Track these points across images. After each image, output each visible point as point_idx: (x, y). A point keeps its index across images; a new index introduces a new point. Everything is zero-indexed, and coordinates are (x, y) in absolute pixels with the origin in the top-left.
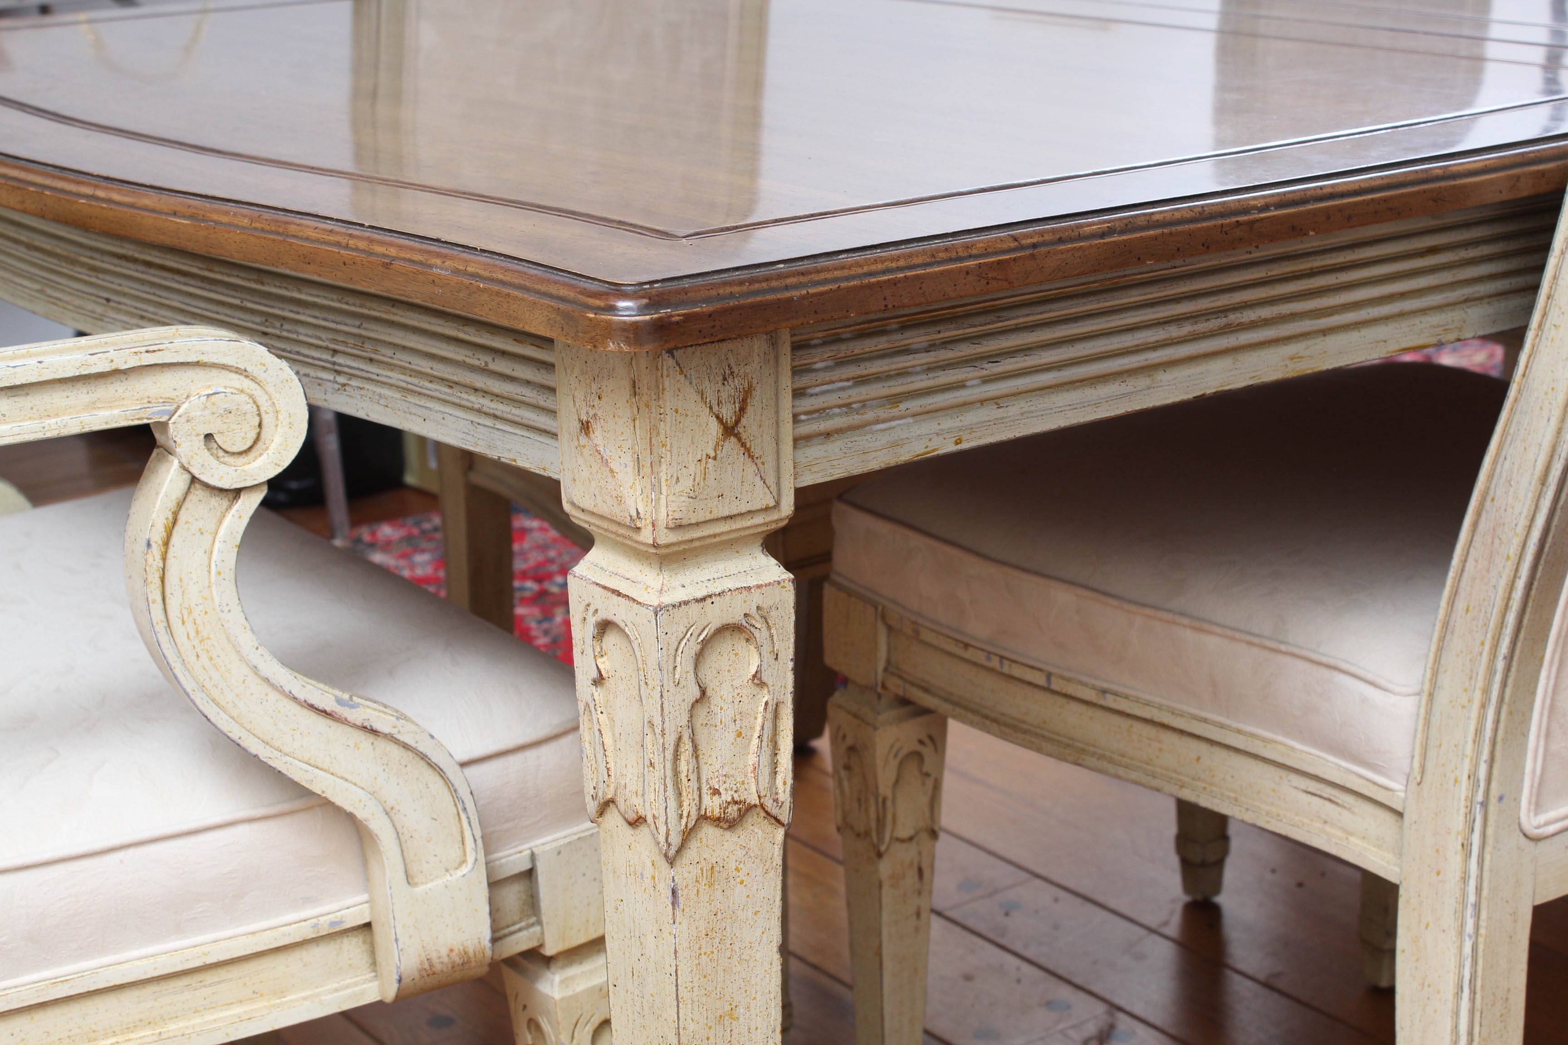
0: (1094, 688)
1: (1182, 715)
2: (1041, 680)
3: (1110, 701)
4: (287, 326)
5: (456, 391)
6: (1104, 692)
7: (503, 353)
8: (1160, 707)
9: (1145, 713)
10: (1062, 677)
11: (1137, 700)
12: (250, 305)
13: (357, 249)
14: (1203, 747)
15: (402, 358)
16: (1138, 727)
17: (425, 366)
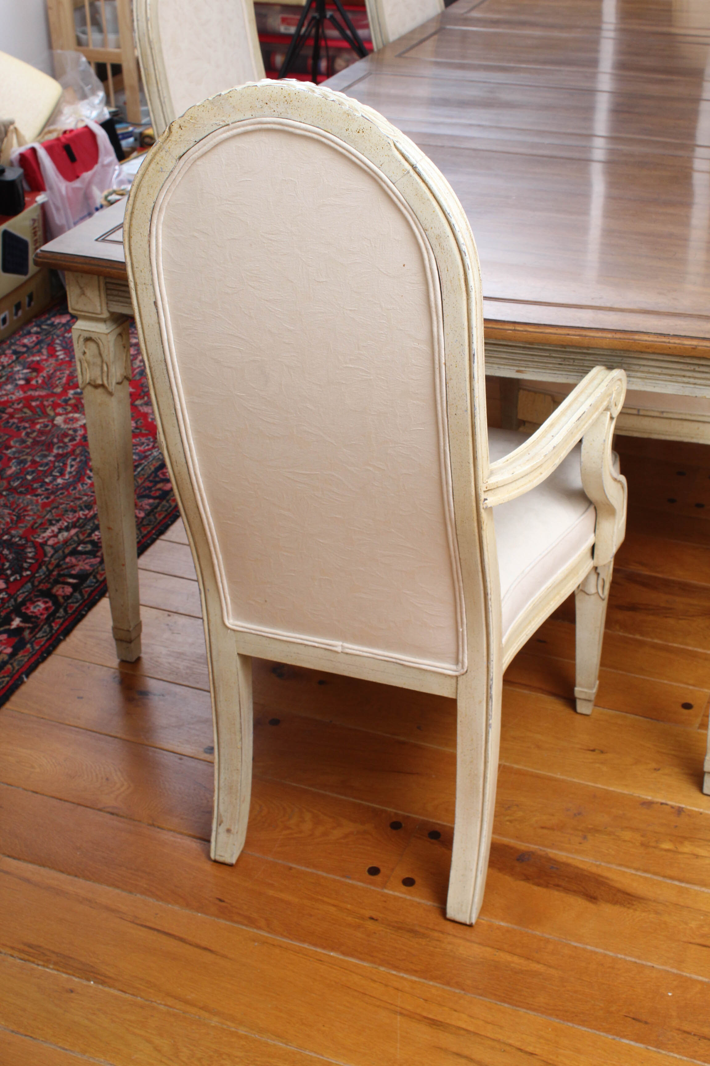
0: (658, 411)
1: (694, 415)
2: (635, 412)
3: (665, 415)
4: (576, 361)
5: (674, 377)
6: (662, 412)
7: (703, 365)
8: (686, 414)
9: (680, 417)
10: (644, 410)
11: (676, 413)
12: (554, 355)
13: (675, 343)
14: (700, 424)
15: (642, 369)
16: (673, 422)
17: (658, 370)
